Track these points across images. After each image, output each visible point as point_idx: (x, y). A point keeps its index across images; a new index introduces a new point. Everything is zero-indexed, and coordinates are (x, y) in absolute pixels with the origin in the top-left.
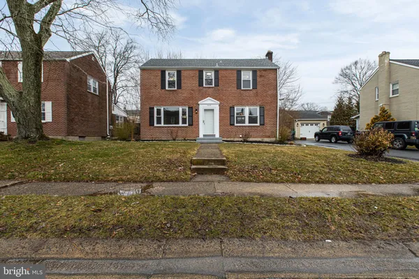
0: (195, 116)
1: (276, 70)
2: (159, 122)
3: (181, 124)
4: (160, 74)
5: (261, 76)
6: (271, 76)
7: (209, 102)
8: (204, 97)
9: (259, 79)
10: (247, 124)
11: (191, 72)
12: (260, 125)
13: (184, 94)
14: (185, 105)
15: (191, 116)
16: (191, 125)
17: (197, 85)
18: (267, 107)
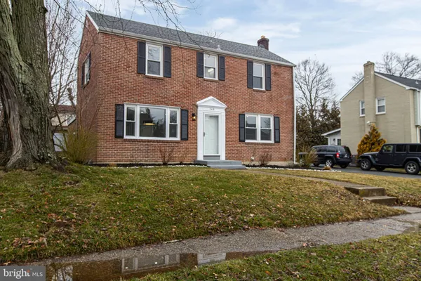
0: (191, 124)
1: (292, 67)
2: (131, 132)
3: (168, 138)
4: (135, 46)
5: (275, 73)
6: (286, 74)
7: (213, 104)
8: (204, 96)
9: (273, 78)
10: (259, 140)
11: (186, 53)
12: (275, 142)
13: (174, 87)
14: (176, 105)
15: (185, 124)
16: (185, 138)
17: (195, 74)
18: (283, 118)
